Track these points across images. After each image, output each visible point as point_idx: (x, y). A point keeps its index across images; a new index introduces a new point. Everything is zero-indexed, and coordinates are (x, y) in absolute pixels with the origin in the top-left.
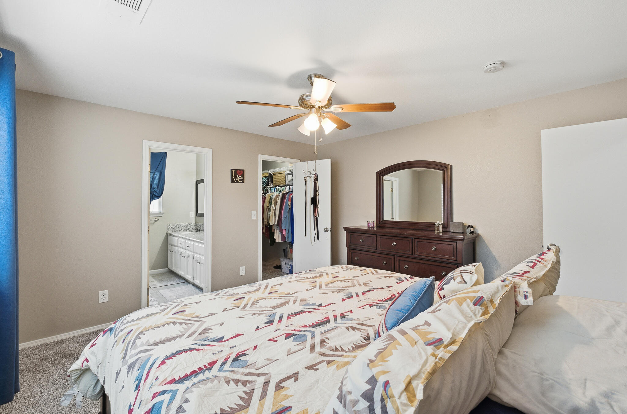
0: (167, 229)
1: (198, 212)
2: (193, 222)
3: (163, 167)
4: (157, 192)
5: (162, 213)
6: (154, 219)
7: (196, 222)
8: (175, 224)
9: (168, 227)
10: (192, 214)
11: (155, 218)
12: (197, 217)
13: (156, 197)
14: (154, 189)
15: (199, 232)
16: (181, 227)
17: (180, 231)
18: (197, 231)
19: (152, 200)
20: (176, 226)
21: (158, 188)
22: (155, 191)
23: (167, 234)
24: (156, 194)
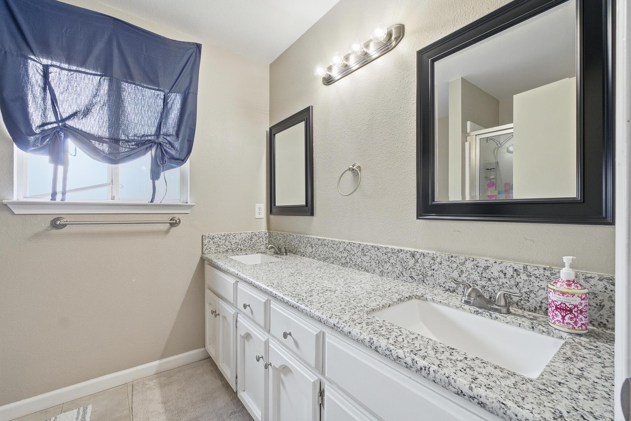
0: (203, 248)
1: (277, 204)
2: (263, 228)
3: (190, 83)
4: (177, 145)
5: (189, 204)
6: (167, 218)
7: (269, 228)
8: (223, 234)
9: (205, 242)
10: (261, 208)
11: (171, 217)
12: (272, 216)
13: (173, 161)
14: (168, 138)
15: (284, 257)
16: (237, 241)
17: (233, 251)
18: (279, 251)
19: (164, 170)
20: (224, 238)
21: (177, 135)
22: (170, 143)
23: (203, 260)
24: (173, 152)
